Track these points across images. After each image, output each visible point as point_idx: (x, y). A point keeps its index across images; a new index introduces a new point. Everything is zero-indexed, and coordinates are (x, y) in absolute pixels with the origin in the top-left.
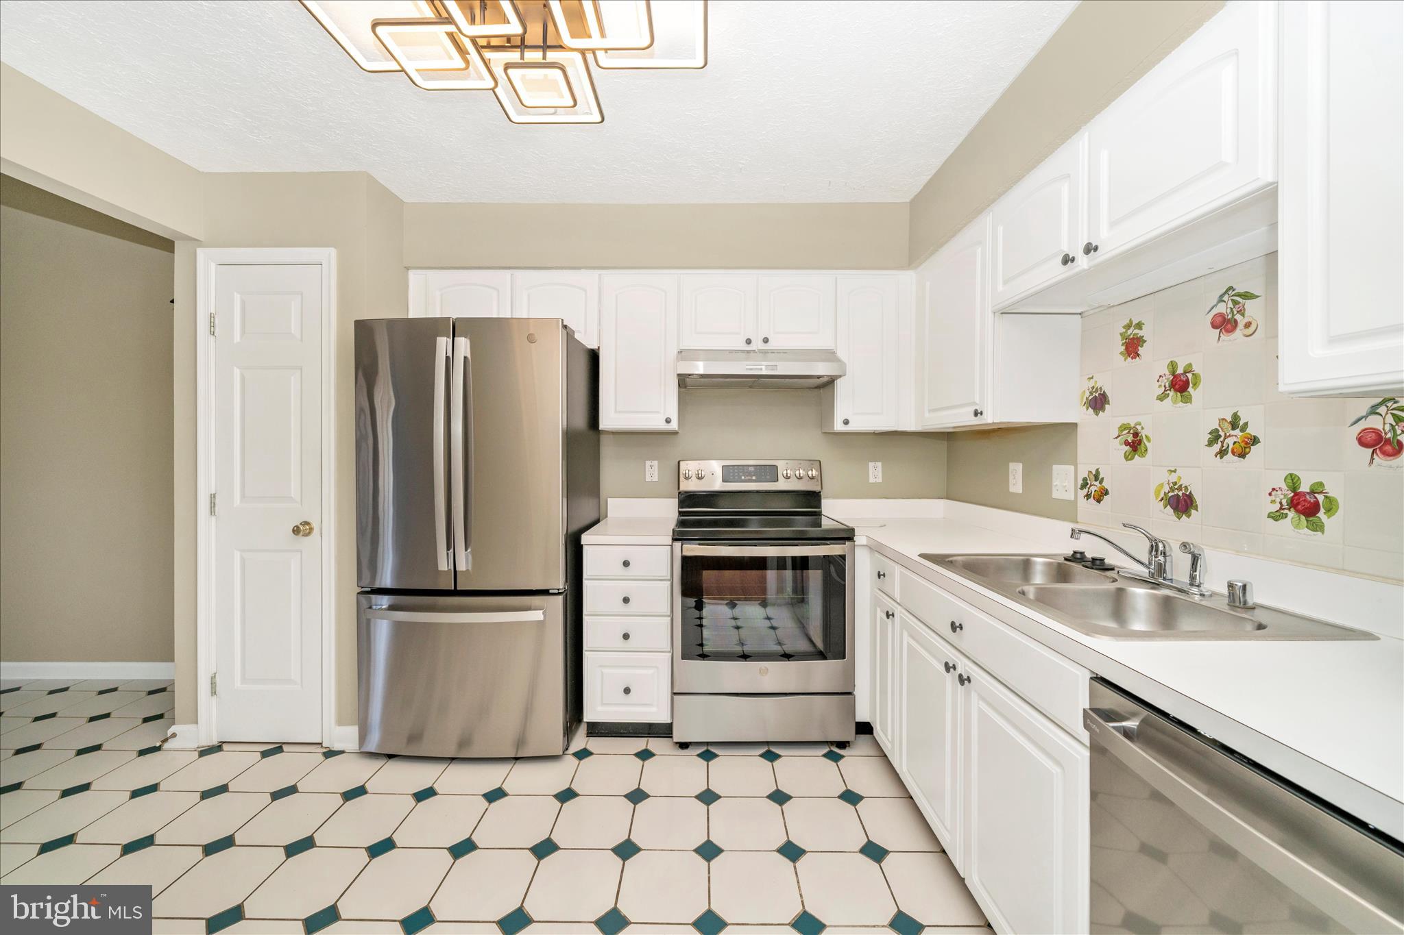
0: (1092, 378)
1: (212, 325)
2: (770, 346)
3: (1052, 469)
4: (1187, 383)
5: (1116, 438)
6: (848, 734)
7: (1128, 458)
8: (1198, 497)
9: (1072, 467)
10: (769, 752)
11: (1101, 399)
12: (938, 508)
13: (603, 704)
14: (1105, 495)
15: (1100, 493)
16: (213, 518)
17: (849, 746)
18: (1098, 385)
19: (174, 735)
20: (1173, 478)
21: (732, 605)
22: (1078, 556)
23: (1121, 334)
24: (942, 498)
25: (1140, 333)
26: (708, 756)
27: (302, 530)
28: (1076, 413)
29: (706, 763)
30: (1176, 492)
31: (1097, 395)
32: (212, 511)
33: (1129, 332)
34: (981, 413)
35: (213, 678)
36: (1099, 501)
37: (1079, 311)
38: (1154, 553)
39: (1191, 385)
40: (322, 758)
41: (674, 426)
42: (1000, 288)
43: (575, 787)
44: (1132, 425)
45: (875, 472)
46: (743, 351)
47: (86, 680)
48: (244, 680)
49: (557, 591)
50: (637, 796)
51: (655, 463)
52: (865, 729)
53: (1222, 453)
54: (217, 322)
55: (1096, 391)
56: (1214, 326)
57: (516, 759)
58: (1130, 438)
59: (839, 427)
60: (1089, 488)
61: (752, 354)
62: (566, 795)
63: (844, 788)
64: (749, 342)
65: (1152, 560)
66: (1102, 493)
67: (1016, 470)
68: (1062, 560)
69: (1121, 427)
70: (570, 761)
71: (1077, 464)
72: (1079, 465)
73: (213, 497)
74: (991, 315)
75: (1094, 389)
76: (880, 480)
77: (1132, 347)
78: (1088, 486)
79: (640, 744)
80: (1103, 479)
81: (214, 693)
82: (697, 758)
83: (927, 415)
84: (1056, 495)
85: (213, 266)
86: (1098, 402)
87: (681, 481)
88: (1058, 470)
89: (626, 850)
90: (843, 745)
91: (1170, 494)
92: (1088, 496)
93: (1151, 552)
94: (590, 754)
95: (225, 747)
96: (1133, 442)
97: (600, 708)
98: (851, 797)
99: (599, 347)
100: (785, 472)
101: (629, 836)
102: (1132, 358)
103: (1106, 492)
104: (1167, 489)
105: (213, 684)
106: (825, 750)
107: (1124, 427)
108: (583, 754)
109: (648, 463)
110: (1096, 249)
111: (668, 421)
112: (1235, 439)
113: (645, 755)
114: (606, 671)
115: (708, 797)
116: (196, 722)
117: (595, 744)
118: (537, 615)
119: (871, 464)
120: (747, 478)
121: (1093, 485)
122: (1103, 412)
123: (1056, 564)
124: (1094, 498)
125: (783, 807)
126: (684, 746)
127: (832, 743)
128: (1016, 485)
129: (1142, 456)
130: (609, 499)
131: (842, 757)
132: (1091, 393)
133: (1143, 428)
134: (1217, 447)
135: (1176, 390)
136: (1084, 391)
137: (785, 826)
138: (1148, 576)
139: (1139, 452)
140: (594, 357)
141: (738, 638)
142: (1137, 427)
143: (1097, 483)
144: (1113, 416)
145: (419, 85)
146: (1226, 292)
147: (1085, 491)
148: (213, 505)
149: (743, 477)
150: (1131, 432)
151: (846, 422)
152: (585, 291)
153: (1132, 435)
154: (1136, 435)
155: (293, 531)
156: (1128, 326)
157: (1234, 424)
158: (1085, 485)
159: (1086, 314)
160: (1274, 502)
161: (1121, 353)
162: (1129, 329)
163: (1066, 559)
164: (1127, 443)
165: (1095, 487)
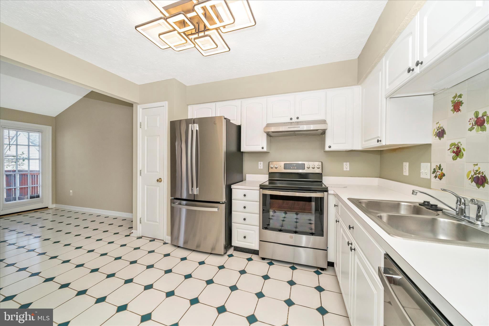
0: (438, 123)
1: (141, 125)
2: (299, 120)
3: (420, 165)
4: (484, 121)
5: (449, 150)
6: (325, 266)
7: (454, 159)
9: (429, 164)
10: (293, 266)
11: (442, 132)
12: (376, 181)
13: (238, 241)
14: (444, 176)
15: (441, 175)
16: (141, 176)
17: (326, 270)
18: (441, 126)
19: (132, 233)
20: (476, 168)
21: (286, 213)
22: (426, 203)
23: (452, 101)
24: (378, 178)
25: (461, 99)
26: (271, 264)
27: (159, 180)
28: (431, 139)
29: (269, 266)
30: (477, 175)
31: (440, 130)
32: (140, 175)
33: (455, 100)
34: (381, 141)
35: (140, 219)
36: (440, 179)
37: (432, 93)
38: (459, 203)
39: (486, 122)
40: (162, 244)
41: (265, 150)
42: (388, 87)
43: (225, 265)
44: (456, 143)
45: (346, 166)
46: (289, 123)
47: (121, 217)
48: (147, 220)
49: (222, 203)
50: (243, 272)
51: (262, 163)
52: (331, 264)
54: (142, 124)
55: (440, 129)
57: (211, 253)
58: (455, 150)
59: (327, 149)
60: (436, 173)
61: (293, 123)
62: (221, 267)
63: (318, 285)
64: (291, 119)
65: (457, 207)
66: (442, 175)
67: (406, 165)
68: (418, 205)
69: (451, 144)
70: (226, 257)
71: (431, 162)
72: (432, 163)
73: (141, 171)
74: (385, 99)
75: (439, 128)
76: (348, 169)
77: (457, 107)
78: (436, 172)
79: (249, 256)
80: (442, 169)
81: (141, 223)
82: (267, 264)
83: (364, 143)
84: (422, 176)
85: (141, 109)
86: (441, 134)
87: (269, 168)
88: (423, 165)
89: (233, 288)
90: (323, 269)
91: (474, 176)
92: (436, 177)
93: (457, 203)
94: (233, 256)
95: (155, 240)
96: (457, 151)
97: (236, 242)
98: (320, 289)
99: (241, 125)
100: (307, 166)
101: (236, 284)
102: (457, 112)
103: (444, 175)
104: (473, 174)
105: (140, 221)
106: (315, 270)
107: (452, 145)
108: (230, 256)
109: (259, 163)
110: (422, 63)
111: (263, 148)
113: (250, 259)
114: (238, 230)
115: (266, 277)
116: (137, 230)
117: (235, 253)
118: (216, 210)
119: (345, 163)
120: (293, 168)
121: (438, 172)
122: (443, 138)
123: (413, 206)
124: (438, 178)
125: (292, 286)
126: (263, 259)
127: (319, 268)
128: (406, 172)
129: (461, 158)
130: (246, 174)
131: (321, 273)
132: (438, 130)
133: (461, 145)
135: (478, 125)
136: (435, 129)
137: (290, 293)
138: (455, 214)
139: (459, 156)
140: (239, 128)
141: (282, 224)
142: (459, 144)
143: (440, 171)
144: (447, 140)
145: (174, 49)
147: (434, 175)
148: (141, 173)
149: (291, 168)
150: (456, 146)
151: (330, 147)
152: (237, 106)
153: (456, 148)
154: (458, 148)
155: (157, 181)
156: (455, 97)
158: (434, 172)
159: (436, 94)
161: (452, 110)
162: (455, 98)
163: (420, 205)
164: (454, 152)
165: (439, 173)
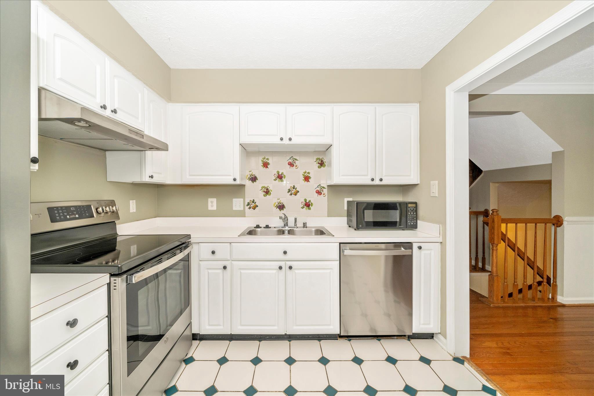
0: (251, 171)
3: (233, 200)
4: (282, 177)
5: (260, 190)
7: (265, 196)
8: (285, 205)
9: (242, 199)
18: (253, 174)
20: (279, 201)
23: (261, 160)
24: (157, 217)
25: (268, 161)
30: (280, 204)
31: (253, 177)
33: (264, 160)
36: (254, 209)
39: (283, 178)
53: (291, 194)
56: (289, 165)
58: (265, 190)
67: (213, 201)
72: (246, 198)
77: (266, 165)
78: (250, 205)
80: (256, 202)
84: (234, 209)
86: (253, 179)
88: (236, 200)
91: (278, 205)
92: (250, 208)
102: (266, 168)
103: (257, 206)
104: (277, 204)
107: (263, 187)
112: (294, 191)
119: (131, 202)
122: (256, 182)
128: (213, 207)
129: (269, 195)
133: (269, 188)
134: (290, 193)
135: (279, 178)
136: (248, 176)
139: (268, 194)
143: (254, 204)
144: (259, 184)
146: (291, 157)
154: (267, 189)
157: (294, 188)
160: (302, 205)
161: (262, 166)
163: (255, 228)
164: (264, 192)
165: (253, 205)
